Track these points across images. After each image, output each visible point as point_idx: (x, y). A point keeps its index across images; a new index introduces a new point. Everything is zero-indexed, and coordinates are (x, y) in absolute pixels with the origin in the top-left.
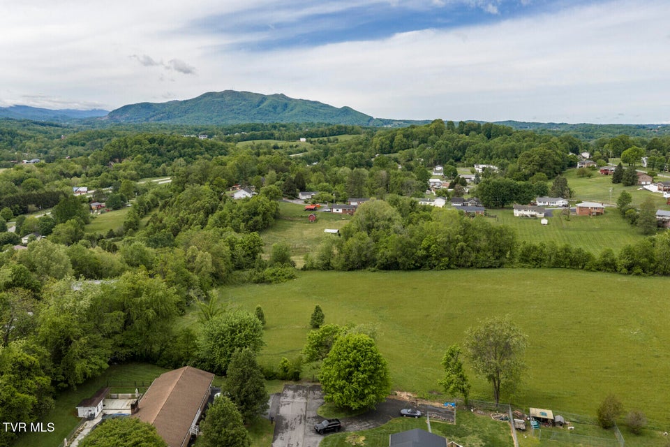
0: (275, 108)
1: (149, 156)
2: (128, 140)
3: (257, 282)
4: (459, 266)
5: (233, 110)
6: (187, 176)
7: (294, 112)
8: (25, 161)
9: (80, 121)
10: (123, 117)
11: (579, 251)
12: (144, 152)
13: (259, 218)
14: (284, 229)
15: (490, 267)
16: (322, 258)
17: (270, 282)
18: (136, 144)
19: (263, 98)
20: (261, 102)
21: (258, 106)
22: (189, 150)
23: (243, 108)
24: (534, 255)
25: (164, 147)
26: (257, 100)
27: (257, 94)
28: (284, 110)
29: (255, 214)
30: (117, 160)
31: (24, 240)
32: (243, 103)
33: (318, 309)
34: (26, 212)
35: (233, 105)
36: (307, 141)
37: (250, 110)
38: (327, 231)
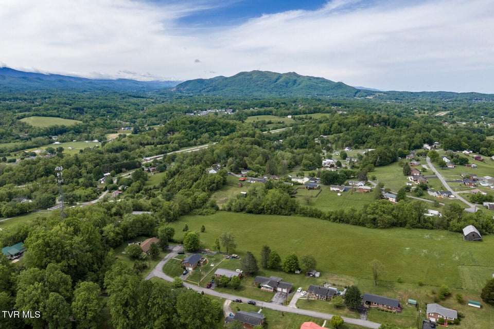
0: (287, 83)
1: (189, 131)
2: (178, 121)
3: (200, 215)
4: (275, 214)
5: (258, 85)
6: (195, 156)
7: (300, 86)
8: (123, 128)
9: (158, 91)
10: (185, 89)
11: (320, 211)
12: (186, 129)
13: (214, 185)
14: (226, 190)
15: (286, 215)
16: (228, 206)
17: (204, 215)
18: (182, 124)
19: (279, 76)
20: (277, 79)
21: (276, 82)
22: (212, 128)
23: (265, 83)
24: (303, 211)
25: (198, 126)
26: (275, 77)
27: (275, 73)
28: (294, 85)
29: (213, 183)
30: (172, 133)
31: (120, 188)
32: (265, 79)
33: (203, 226)
34: (121, 171)
35: (258, 81)
36: (292, 117)
37: (270, 85)
38: (242, 193)
